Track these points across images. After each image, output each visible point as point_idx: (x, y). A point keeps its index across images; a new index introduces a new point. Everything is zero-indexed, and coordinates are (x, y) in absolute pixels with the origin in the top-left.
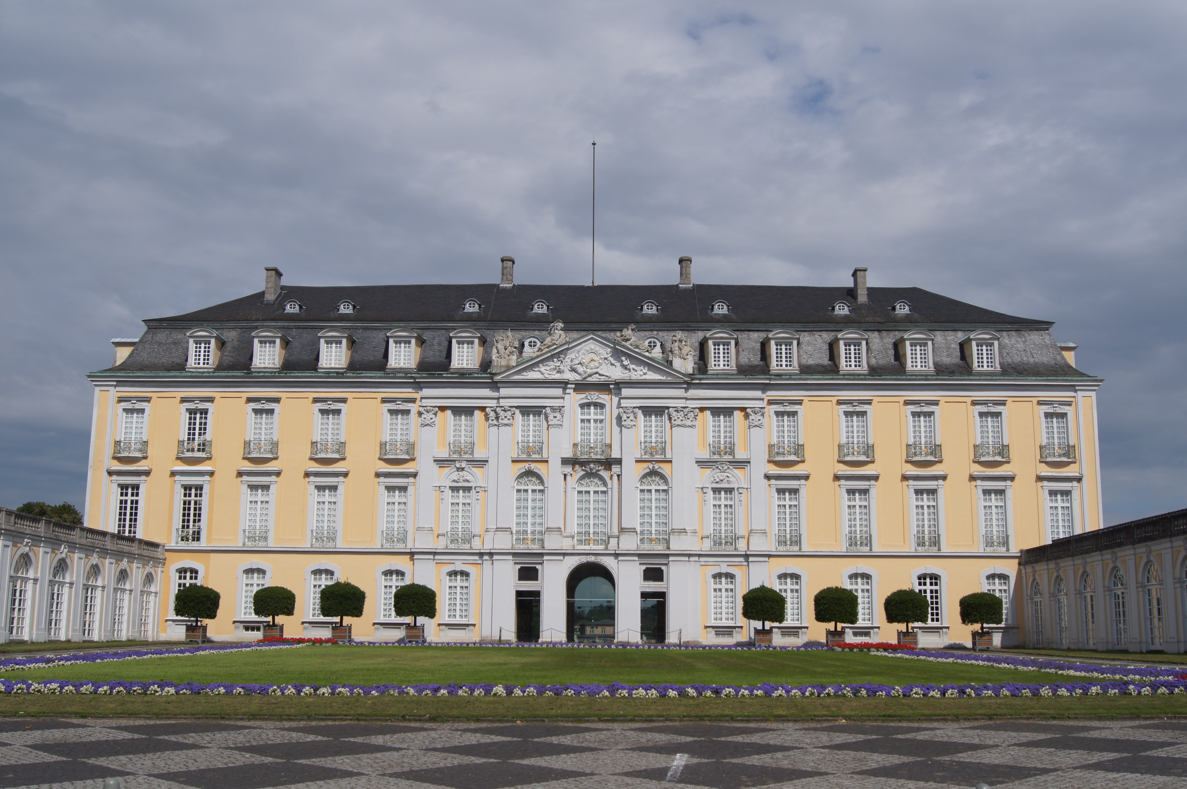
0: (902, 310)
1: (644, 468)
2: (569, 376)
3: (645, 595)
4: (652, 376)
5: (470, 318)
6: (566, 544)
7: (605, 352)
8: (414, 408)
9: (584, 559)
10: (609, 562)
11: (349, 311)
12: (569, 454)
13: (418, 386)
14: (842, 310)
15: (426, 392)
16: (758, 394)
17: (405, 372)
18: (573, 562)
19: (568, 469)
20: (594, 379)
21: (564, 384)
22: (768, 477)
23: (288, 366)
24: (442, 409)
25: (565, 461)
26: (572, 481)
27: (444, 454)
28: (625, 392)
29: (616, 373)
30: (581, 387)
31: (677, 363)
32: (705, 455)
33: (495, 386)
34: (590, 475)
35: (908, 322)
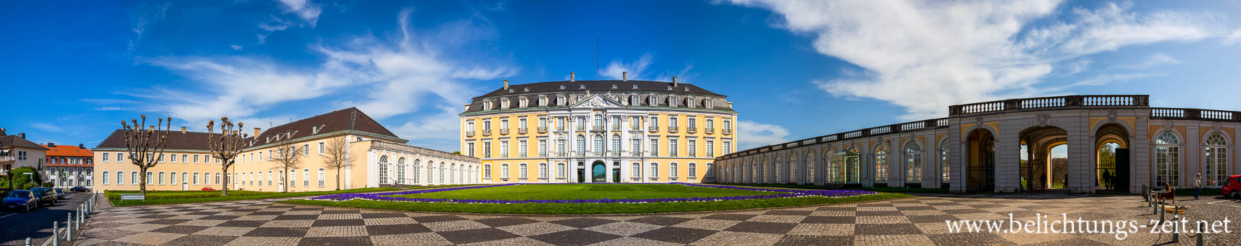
0: (687, 90)
1: (613, 133)
2: (591, 106)
3: (614, 170)
4: (615, 106)
5: (562, 90)
6: (591, 155)
7: (601, 99)
8: (547, 117)
9: (596, 159)
10: (604, 160)
11: (528, 90)
12: (592, 129)
13: (547, 111)
14: (670, 89)
15: (550, 112)
16: (646, 112)
17: (544, 107)
18: (593, 160)
19: (592, 134)
20: (599, 107)
21: (590, 109)
22: (649, 136)
23: (511, 107)
24: (555, 117)
25: (591, 132)
26: (593, 137)
27: (556, 130)
28: (608, 111)
29: (605, 106)
30: (595, 110)
31: (623, 103)
32: (631, 129)
33: (570, 110)
34: (597, 135)
35: (688, 93)
